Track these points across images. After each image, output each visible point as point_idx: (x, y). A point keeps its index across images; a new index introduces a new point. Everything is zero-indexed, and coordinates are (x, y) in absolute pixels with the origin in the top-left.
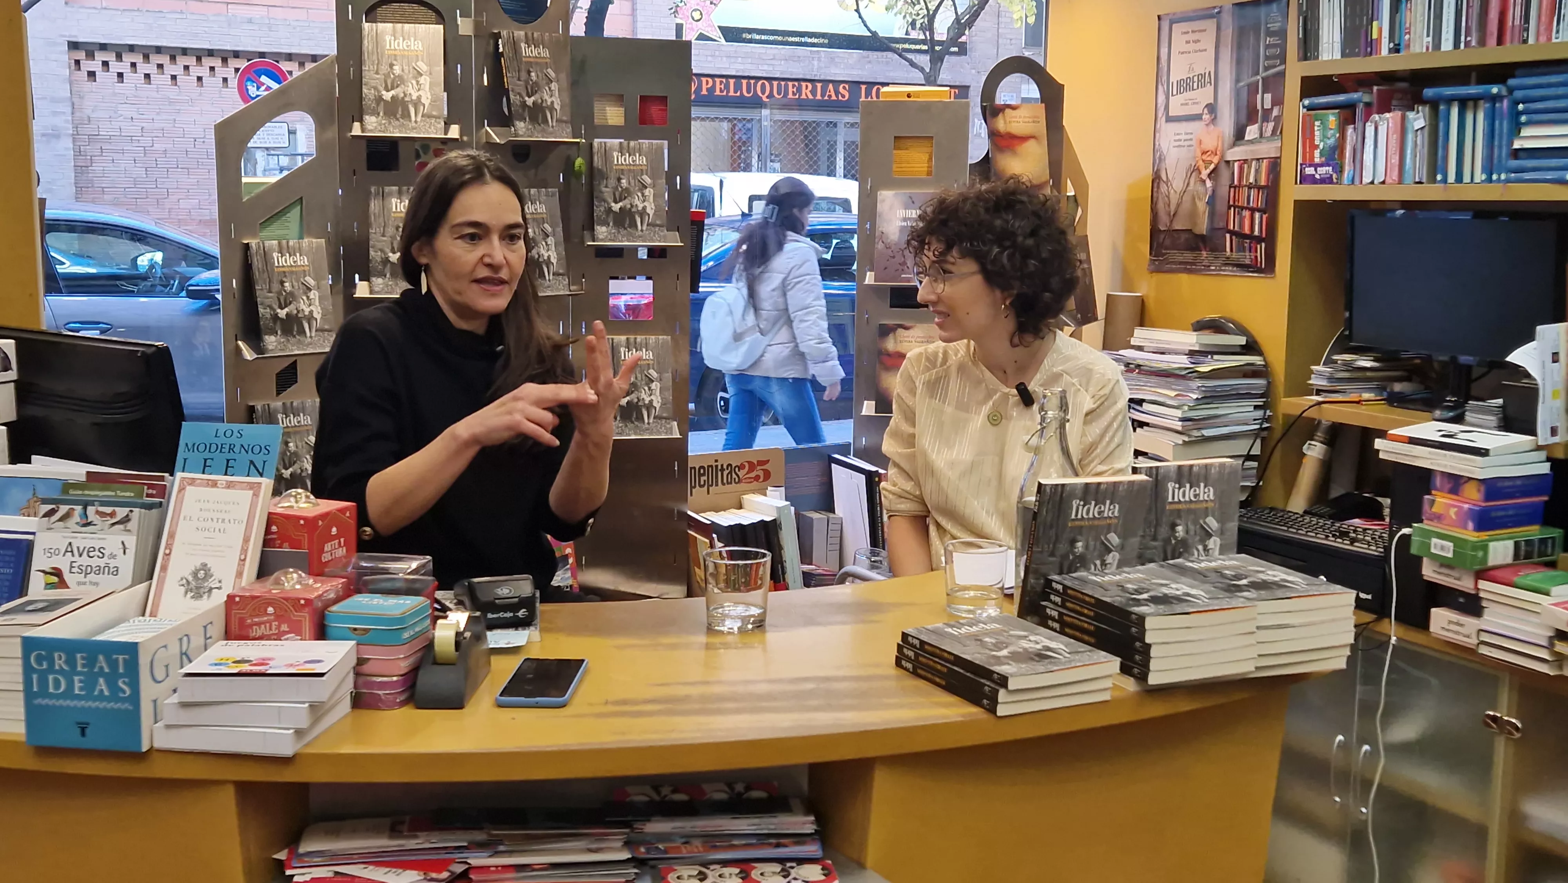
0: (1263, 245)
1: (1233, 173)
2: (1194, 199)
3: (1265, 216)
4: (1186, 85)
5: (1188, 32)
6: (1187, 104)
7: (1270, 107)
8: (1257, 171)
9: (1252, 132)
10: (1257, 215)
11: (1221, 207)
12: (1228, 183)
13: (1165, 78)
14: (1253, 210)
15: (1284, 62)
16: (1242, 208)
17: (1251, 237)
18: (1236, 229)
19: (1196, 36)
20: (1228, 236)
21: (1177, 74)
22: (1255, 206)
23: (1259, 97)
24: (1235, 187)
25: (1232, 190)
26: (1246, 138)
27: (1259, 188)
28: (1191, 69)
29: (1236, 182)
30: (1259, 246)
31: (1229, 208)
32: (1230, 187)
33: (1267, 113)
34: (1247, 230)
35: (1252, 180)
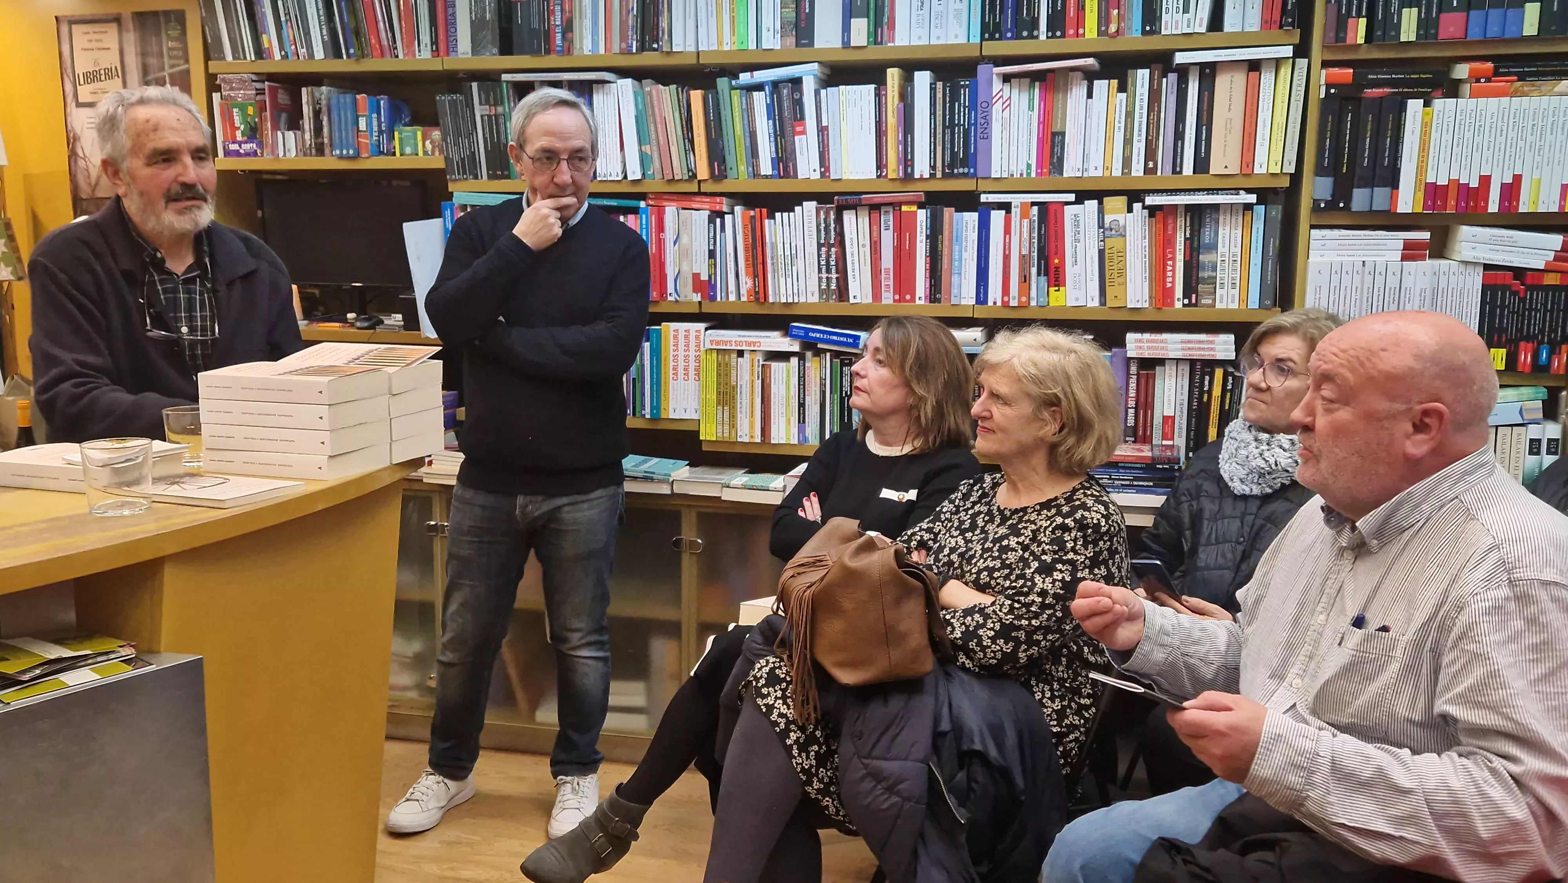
4: (92, 77)
5: (88, 33)
6: (95, 93)
13: (69, 70)
15: (187, 62)
19: (97, 37)
21: (81, 68)
28: (96, 63)
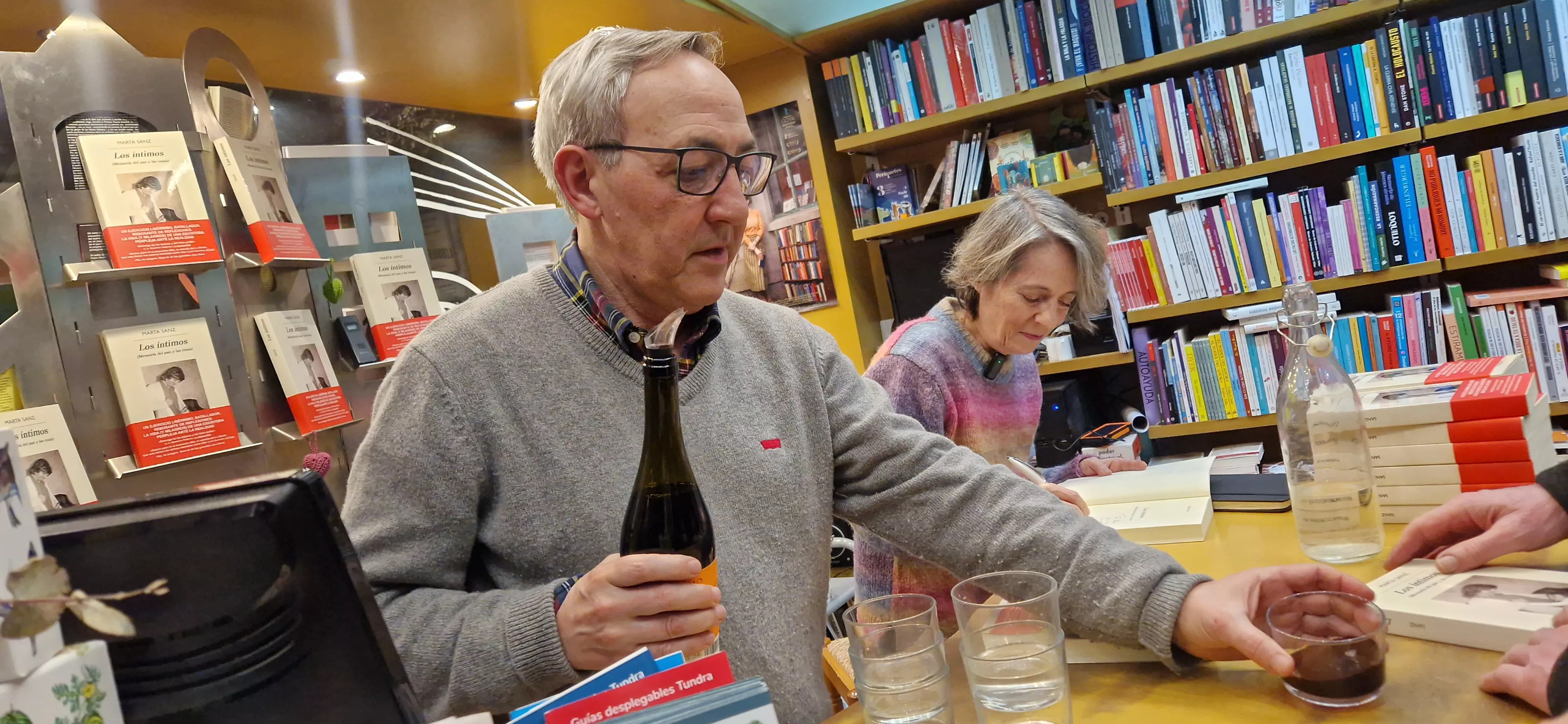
0: (822, 284)
1: (780, 239)
2: (746, 266)
3: (818, 263)
7: (800, 183)
8: (802, 232)
9: (789, 205)
10: (811, 264)
11: (774, 266)
12: (776, 246)
14: (806, 262)
15: (805, 148)
16: (795, 262)
17: (809, 281)
18: (794, 278)
20: (787, 286)
22: (807, 258)
23: (789, 178)
24: (784, 248)
25: (782, 251)
26: (785, 210)
27: (807, 244)
29: (784, 245)
30: (818, 287)
31: (783, 265)
32: (780, 249)
33: (799, 189)
34: (804, 277)
35: (798, 239)
